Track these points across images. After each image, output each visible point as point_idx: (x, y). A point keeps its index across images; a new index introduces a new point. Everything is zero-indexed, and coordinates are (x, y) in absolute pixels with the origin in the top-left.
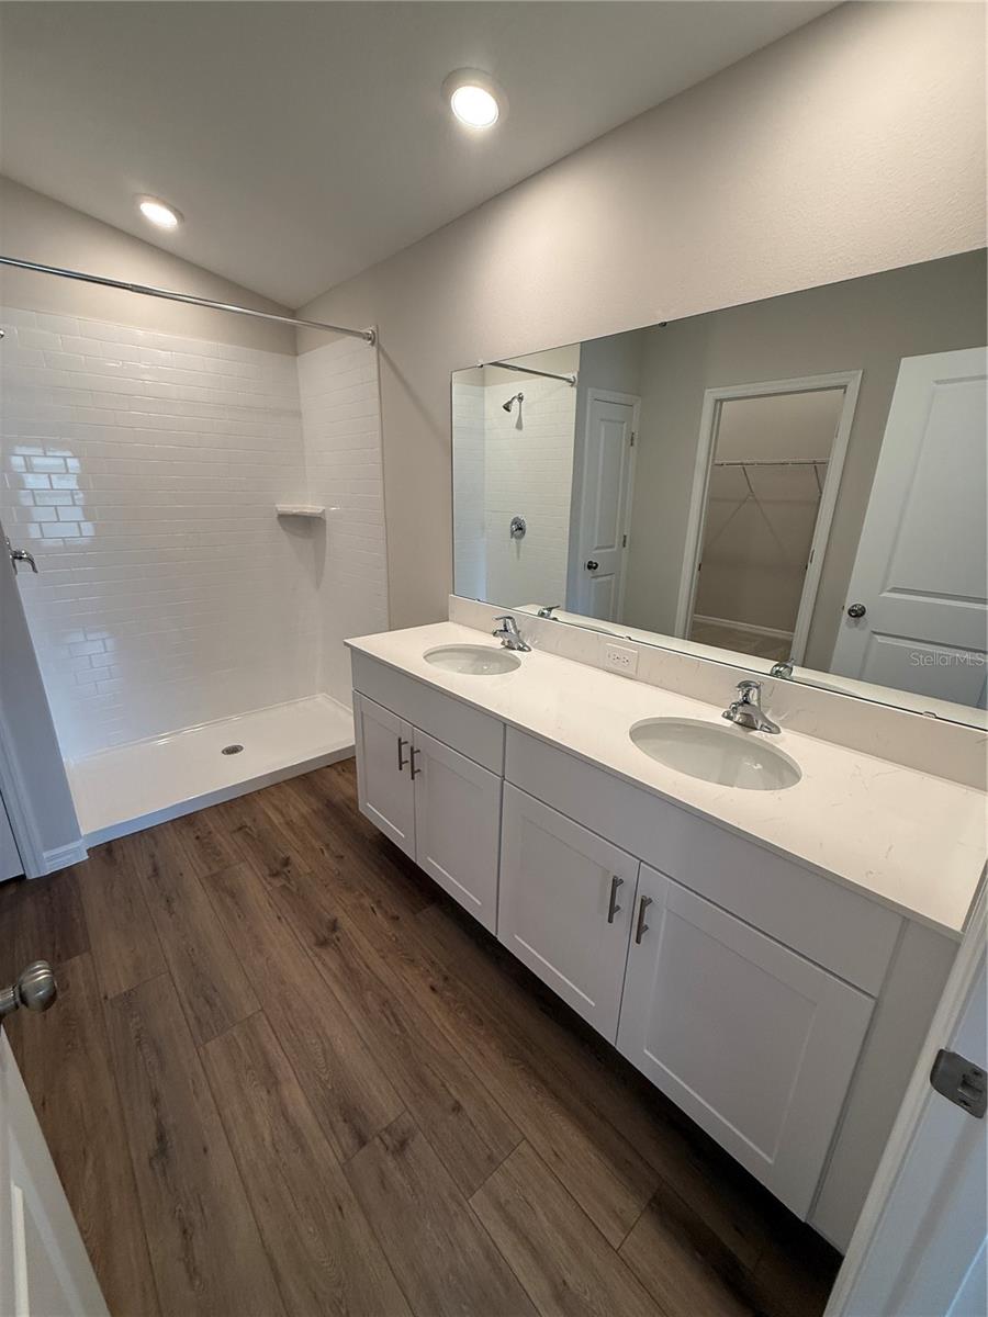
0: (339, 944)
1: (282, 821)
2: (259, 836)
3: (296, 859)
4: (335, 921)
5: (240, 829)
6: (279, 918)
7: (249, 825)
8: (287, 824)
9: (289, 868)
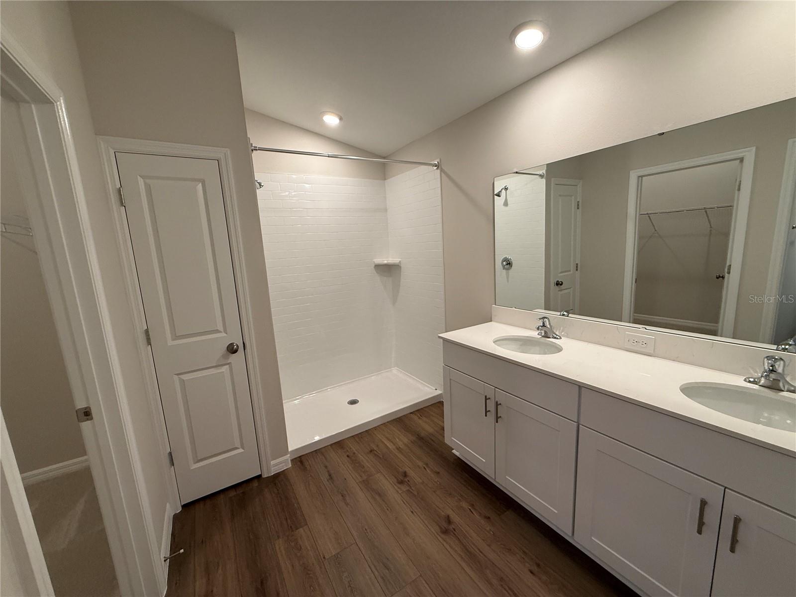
0: (455, 533)
1: (394, 447)
2: (383, 456)
3: (411, 473)
4: (448, 516)
5: (371, 451)
6: (412, 512)
7: (375, 449)
8: (398, 449)
9: (408, 479)
